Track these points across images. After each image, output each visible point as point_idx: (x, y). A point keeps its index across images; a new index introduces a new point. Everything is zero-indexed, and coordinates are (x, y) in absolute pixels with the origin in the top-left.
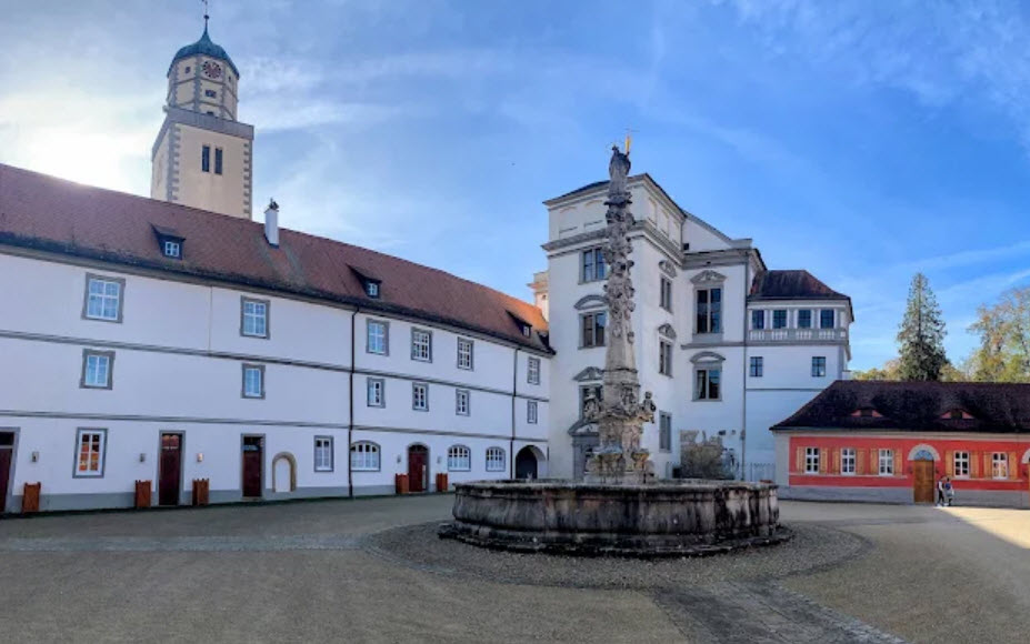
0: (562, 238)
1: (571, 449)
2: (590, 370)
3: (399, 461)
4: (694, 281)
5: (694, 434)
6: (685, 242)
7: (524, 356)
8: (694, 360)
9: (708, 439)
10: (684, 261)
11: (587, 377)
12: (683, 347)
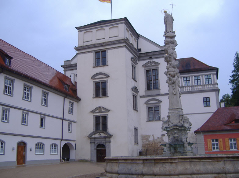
0: (84, 45)
1: (89, 145)
2: (99, 108)
3: (13, 150)
4: (144, 66)
5: (149, 136)
6: (139, 48)
7: (67, 101)
8: (146, 103)
9: (156, 138)
10: (139, 57)
11: (98, 111)
12: (141, 97)
